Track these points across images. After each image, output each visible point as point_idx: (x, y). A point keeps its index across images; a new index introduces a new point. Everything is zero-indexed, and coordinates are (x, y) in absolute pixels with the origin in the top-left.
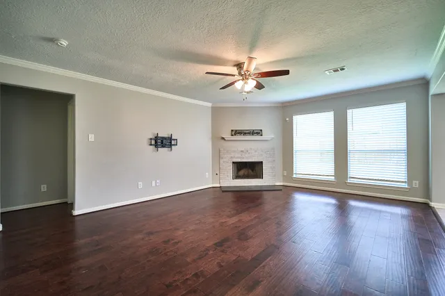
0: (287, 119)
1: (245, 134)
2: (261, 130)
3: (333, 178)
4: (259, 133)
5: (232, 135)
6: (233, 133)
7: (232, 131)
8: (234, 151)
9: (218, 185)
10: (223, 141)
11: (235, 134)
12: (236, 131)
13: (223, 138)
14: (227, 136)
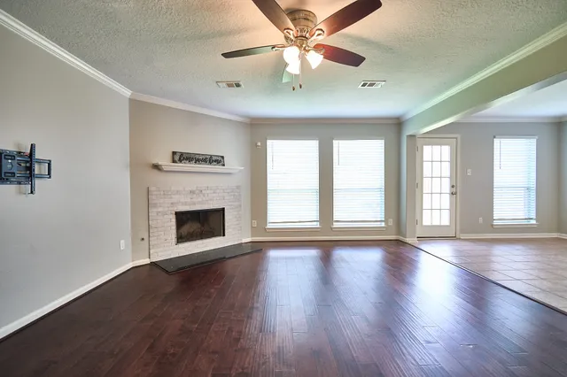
0: (259, 144)
1: (197, 161)
2: (223, 157)
3: (316, 225)
4: (219, 161)
5: (174, 161)
6: (177, 158)
7: (174, 153)
8: (178, 192)
9: (147, 261)
10: (156, 171)
11: (180, 161)
12: (182, 154)
13: (156, 167)
14: (165, 161)
